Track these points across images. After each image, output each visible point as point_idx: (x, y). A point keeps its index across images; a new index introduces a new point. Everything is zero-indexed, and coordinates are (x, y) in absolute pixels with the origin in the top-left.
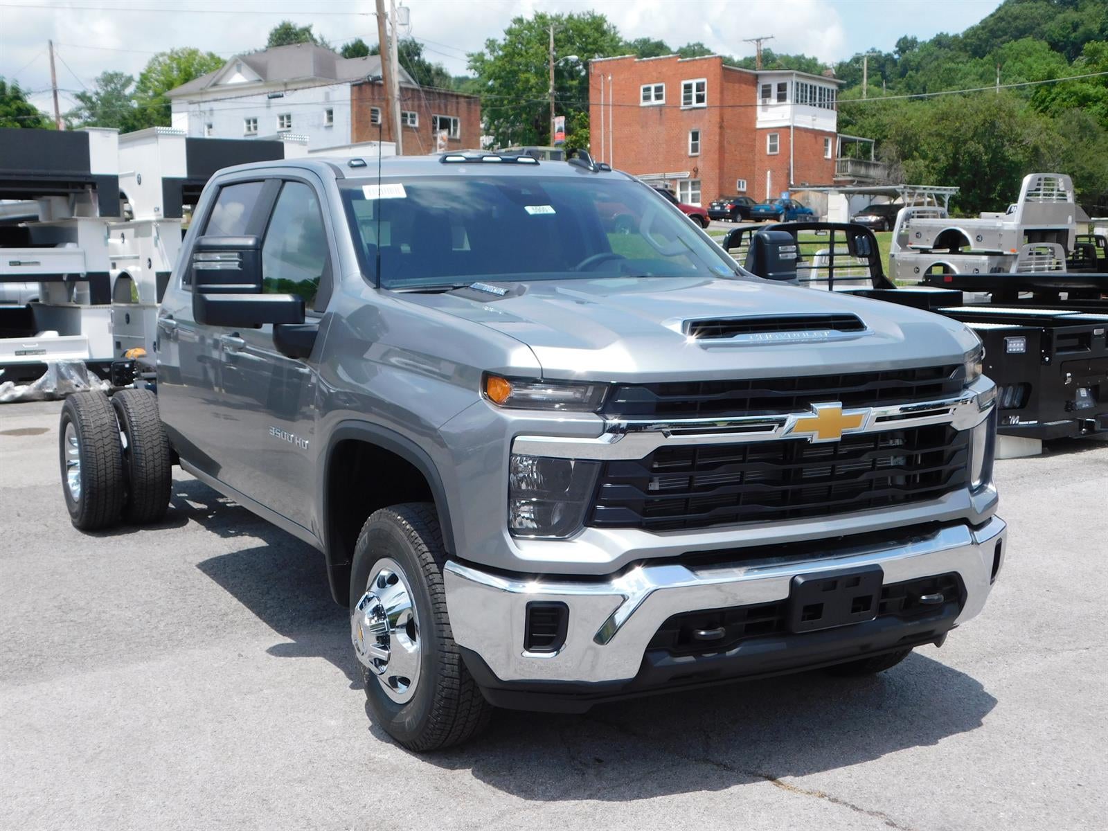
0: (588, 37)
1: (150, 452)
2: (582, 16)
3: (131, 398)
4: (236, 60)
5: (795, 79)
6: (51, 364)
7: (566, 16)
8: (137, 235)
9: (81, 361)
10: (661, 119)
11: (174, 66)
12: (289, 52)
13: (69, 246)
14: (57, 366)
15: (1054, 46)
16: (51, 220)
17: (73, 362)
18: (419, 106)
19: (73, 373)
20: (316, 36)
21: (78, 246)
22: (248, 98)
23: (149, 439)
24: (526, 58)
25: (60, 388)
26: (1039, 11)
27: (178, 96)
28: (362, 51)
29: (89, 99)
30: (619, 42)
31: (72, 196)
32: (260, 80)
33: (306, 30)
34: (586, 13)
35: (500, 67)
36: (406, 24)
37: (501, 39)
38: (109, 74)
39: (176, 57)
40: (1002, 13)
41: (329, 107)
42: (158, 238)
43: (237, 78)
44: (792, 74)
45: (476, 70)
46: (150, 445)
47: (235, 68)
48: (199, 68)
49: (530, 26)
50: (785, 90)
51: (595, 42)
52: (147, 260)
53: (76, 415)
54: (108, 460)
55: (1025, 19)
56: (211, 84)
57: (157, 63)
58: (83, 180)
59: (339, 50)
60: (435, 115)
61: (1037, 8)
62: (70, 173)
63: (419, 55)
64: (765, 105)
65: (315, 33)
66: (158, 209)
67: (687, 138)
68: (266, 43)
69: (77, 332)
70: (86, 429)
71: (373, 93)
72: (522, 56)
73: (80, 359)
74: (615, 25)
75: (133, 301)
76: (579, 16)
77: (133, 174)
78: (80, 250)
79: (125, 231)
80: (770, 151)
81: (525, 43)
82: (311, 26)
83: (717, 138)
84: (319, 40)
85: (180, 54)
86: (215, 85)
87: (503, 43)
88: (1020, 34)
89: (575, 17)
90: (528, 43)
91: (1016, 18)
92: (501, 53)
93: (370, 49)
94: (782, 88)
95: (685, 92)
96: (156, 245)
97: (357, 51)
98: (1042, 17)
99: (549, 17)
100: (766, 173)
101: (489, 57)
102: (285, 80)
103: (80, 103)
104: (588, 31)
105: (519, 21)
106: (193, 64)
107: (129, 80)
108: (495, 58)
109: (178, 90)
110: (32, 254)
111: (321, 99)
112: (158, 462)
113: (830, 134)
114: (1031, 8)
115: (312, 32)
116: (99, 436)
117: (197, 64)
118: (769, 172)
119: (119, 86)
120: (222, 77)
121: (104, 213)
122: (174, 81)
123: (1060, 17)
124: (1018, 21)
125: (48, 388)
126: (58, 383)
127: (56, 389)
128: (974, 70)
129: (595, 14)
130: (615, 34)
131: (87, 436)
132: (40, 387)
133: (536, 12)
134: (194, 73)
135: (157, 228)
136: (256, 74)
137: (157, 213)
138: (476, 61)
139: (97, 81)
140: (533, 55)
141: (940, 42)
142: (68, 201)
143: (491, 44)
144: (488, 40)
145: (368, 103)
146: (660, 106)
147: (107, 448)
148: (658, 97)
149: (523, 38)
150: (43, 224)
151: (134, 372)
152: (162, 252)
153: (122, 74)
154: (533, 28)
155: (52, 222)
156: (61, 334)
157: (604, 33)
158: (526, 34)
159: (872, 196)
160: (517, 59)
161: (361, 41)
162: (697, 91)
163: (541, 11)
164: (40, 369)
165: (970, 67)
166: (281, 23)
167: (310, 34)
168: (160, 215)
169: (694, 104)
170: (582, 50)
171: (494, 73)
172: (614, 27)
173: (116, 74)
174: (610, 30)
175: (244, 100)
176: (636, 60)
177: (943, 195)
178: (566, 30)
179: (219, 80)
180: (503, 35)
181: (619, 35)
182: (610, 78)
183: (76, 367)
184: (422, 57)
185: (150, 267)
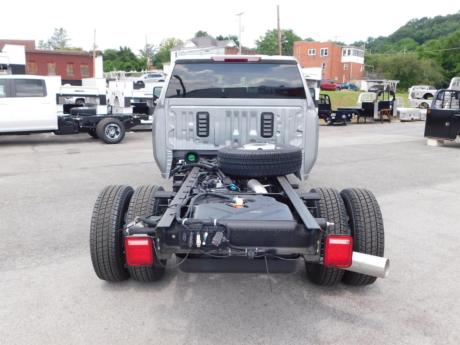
0: (289, 35)
2: (287, 29)
4: (189, 41)
5: (353, 48)
10: (314, 59)
11: (168, 42)
12: (202, 39)
15: (416, 40)
27: (173, 51)
28: (222, 39)
29: (143, 51)
32: (196, 46)
33: (205, 32)
35: (263, 43)
38: (148, 44)
44: (353, 47)
49: (272, 33)
50: (350, 52)
55: (407, 32)
56: (182, 47)
59: (215, 38)
64: (344, 55)
67: (321, 65)
71: (231, 51)
72: (270, 40)
80: (345, 69)
81: (271, 37)
82: (207, 31)
83: (330, 65)
84: (209, 35)
85: (170, 39)
87: (264, 37)
88: (405, 36)
92: (264, 40)
93: (224, 38)
94: (349, 51)
95: (322, 52)
97: (220, 39)
98: (412, 31)
100: (343, 75)
101: (260, 41)
103: (140, 52)
105: (269, 31)
106: (174, 42)
108: (262, 41)
113: (361, 64)
115: (207, 33)
118: (344, 75)
124: (405, 33)
128: (392, 47)
136: (195, 44)
138: (256, 42)
141: (381, 39)
143: (261, 37)
145: (229, 53)
146: (314, 56)
148: (313, 53)
149: (270, 35)
159: (375, 83)
161: (221, 36)
162: (325, 51)
165: (392, 46)
166: (198, 31)
169: (324, 55)
171: (262, 45)
173: (150, 44)
176: (308, 42)
177: (395, 83)
179: (184, 46)
182: (300, 47)
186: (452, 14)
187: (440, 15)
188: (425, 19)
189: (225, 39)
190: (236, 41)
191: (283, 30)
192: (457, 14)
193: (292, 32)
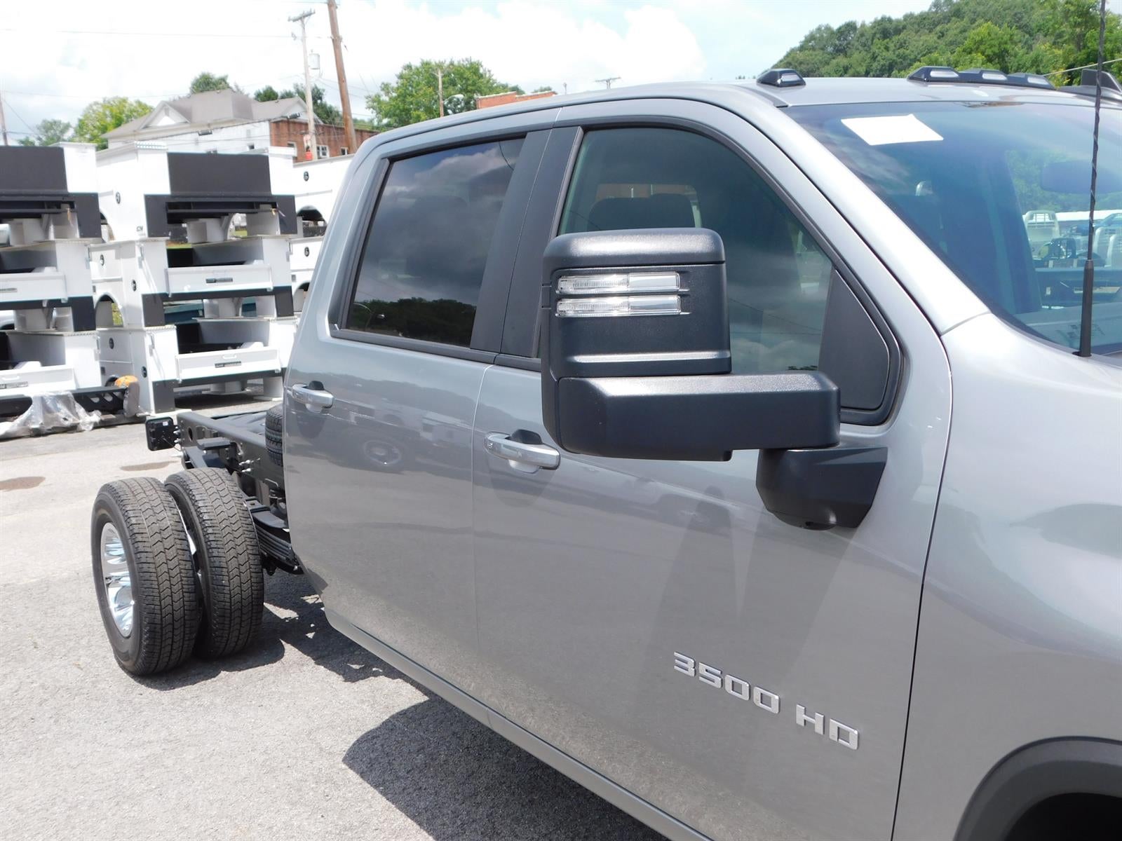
0: (468, 79)
1: (234, 563)
2: (462, 62)
3: (198, 485)
4: (164, 106)
6: (35, 398)
7: (448, 63)
8: (118, 257)
9: (67, 393)
11: (108, 113)
12: (209, 96)
13: (48, 271)
14: (42, 399)
16: (24, 243)
17: (59, 394)
18: (329, 141)
19: (60, 406)
20: (231, 84)
21: (57, 271)
22: (178, 137)
23: (231, 544)
24: (416, 98)
25: (47, 423)
26: (818, 57)
27: (115, 137)
28: (272, 96)
30: (493, 83)
31: (45, 217)
32: (186, 122)
33: (223, 80)
34: (465, 59)
35: (394, 106)
36: (317, 69)
37: (394, 82)
38: (49, 122)
39: (109, 105)
40: (789, 59)
41: (251, 142)
42: (143, 259)
43: (166, 121)
45: (373, 109)
46: (233, 553)
47: (163, 112)
48: (129, 114)
49: (418, 72)
51: (474, 84)
52: (131, 282)
53: (122, 517)
54: (174, 581)
55: (808, 64)
56: (143, 127)
57: (91, 111)
58: (60, 199)
59: (252, 96)
60: (343, 148)
61: (816, 55)
62: (46, 191)
63: (321, 98)
65: (231, 82)
66: (142, 228)
68: (188, 91)
69: (62, 362)
70: (139, 538)
71: (289, 130)
72: (413, 96)
73: (67, 391)
74: (490, 69)
75: (115, 324)
76: (459, 62)
77: (110, 193)
78: (60, 274)
79: (105, 253)
81: (414, 85)
82: (227, 76)
84: (235, 89)
85: (112, 103)
86: (146, 127)
87: (396, 86)
89: (456, 63)
90: (418, 85)
91: (801, 63)
92: (394, 95)
93: (280, 95)
96: (141, 266)
97: (268, 96)
98: (821, 62)
99: (434, 63)
101: (385, 98)
102: (209, 122)
104: (467, 74)
105: (409, 67)
106: (123, 111)
107: (67, 127)
108: (390, 98)
109: (112, 132)
110: (7, 280)
111: (244, 135)
112: (245, 577)
114: (811, 55)
115: (228, 81)
116: (159, 547)
117: (128, 111)
119: (58, 132)
120: (152, 120)
121: (83, 235)
122: (108, 126)
123: (834, 61)
124: (802, 65)
125: (34, 423)
126: (45, 417)
127: (42, 424)
129: (473, 61)
130: (490, 77)
131: (141, 549)
132: (25, 423)
133: (422, 60)
134: (125, 118)
135: (141, 249)
136: (183, 117)
137: (140, 232)
138: (374, 101)
139: (38, 129)
140: (422, 95)
142: (41, 223)
143: (386, 88)
144: (383, 83)
145: (285, 139)
147: (172, 564)
149: (413, 82)
150: (16, 248)
151: (175, 432)
152: (148, 274)
153: (60, 122)
154: (421, 72)
155: (27, 245)
156: (44, 364)
157: (481, 76)
158: (415, 78)
160: (409, 99)
161: (271, 88)
163: (426, 59)
164: (23, 404)
166: (200, 74)
167: (226, 83)
168: (145, 234)
170: (463, 90)
171: (390, 111)
172: (489, 71)
173: (55, 122)
174: (485, 74)
175: (175, 138)
176: (517, 96)
178: (449, 74)
179: (149, 123)
180: (396, 79)
181: (494, 78)
183: (64, 399)
184: (324, 100)
185: (135, 289)
186: (917, 12)
187: (887, 16)
188: (850, 27)
189: (283, 97)
190: (319, 101)
191: (452, 64)
192: (928, 13)
193: (478, 70)
